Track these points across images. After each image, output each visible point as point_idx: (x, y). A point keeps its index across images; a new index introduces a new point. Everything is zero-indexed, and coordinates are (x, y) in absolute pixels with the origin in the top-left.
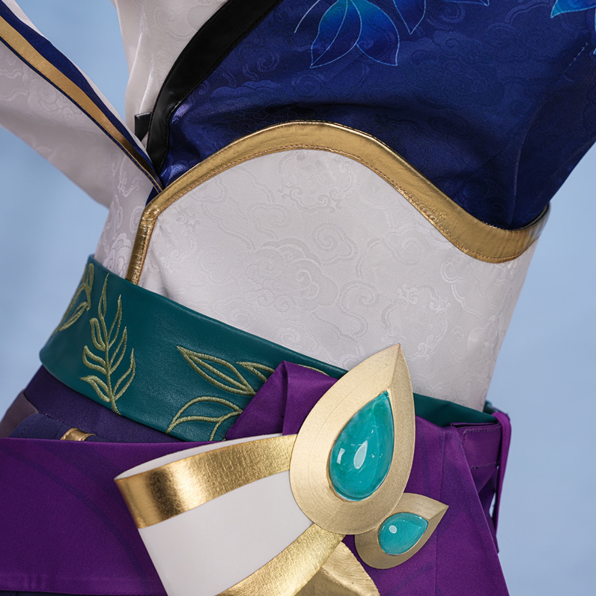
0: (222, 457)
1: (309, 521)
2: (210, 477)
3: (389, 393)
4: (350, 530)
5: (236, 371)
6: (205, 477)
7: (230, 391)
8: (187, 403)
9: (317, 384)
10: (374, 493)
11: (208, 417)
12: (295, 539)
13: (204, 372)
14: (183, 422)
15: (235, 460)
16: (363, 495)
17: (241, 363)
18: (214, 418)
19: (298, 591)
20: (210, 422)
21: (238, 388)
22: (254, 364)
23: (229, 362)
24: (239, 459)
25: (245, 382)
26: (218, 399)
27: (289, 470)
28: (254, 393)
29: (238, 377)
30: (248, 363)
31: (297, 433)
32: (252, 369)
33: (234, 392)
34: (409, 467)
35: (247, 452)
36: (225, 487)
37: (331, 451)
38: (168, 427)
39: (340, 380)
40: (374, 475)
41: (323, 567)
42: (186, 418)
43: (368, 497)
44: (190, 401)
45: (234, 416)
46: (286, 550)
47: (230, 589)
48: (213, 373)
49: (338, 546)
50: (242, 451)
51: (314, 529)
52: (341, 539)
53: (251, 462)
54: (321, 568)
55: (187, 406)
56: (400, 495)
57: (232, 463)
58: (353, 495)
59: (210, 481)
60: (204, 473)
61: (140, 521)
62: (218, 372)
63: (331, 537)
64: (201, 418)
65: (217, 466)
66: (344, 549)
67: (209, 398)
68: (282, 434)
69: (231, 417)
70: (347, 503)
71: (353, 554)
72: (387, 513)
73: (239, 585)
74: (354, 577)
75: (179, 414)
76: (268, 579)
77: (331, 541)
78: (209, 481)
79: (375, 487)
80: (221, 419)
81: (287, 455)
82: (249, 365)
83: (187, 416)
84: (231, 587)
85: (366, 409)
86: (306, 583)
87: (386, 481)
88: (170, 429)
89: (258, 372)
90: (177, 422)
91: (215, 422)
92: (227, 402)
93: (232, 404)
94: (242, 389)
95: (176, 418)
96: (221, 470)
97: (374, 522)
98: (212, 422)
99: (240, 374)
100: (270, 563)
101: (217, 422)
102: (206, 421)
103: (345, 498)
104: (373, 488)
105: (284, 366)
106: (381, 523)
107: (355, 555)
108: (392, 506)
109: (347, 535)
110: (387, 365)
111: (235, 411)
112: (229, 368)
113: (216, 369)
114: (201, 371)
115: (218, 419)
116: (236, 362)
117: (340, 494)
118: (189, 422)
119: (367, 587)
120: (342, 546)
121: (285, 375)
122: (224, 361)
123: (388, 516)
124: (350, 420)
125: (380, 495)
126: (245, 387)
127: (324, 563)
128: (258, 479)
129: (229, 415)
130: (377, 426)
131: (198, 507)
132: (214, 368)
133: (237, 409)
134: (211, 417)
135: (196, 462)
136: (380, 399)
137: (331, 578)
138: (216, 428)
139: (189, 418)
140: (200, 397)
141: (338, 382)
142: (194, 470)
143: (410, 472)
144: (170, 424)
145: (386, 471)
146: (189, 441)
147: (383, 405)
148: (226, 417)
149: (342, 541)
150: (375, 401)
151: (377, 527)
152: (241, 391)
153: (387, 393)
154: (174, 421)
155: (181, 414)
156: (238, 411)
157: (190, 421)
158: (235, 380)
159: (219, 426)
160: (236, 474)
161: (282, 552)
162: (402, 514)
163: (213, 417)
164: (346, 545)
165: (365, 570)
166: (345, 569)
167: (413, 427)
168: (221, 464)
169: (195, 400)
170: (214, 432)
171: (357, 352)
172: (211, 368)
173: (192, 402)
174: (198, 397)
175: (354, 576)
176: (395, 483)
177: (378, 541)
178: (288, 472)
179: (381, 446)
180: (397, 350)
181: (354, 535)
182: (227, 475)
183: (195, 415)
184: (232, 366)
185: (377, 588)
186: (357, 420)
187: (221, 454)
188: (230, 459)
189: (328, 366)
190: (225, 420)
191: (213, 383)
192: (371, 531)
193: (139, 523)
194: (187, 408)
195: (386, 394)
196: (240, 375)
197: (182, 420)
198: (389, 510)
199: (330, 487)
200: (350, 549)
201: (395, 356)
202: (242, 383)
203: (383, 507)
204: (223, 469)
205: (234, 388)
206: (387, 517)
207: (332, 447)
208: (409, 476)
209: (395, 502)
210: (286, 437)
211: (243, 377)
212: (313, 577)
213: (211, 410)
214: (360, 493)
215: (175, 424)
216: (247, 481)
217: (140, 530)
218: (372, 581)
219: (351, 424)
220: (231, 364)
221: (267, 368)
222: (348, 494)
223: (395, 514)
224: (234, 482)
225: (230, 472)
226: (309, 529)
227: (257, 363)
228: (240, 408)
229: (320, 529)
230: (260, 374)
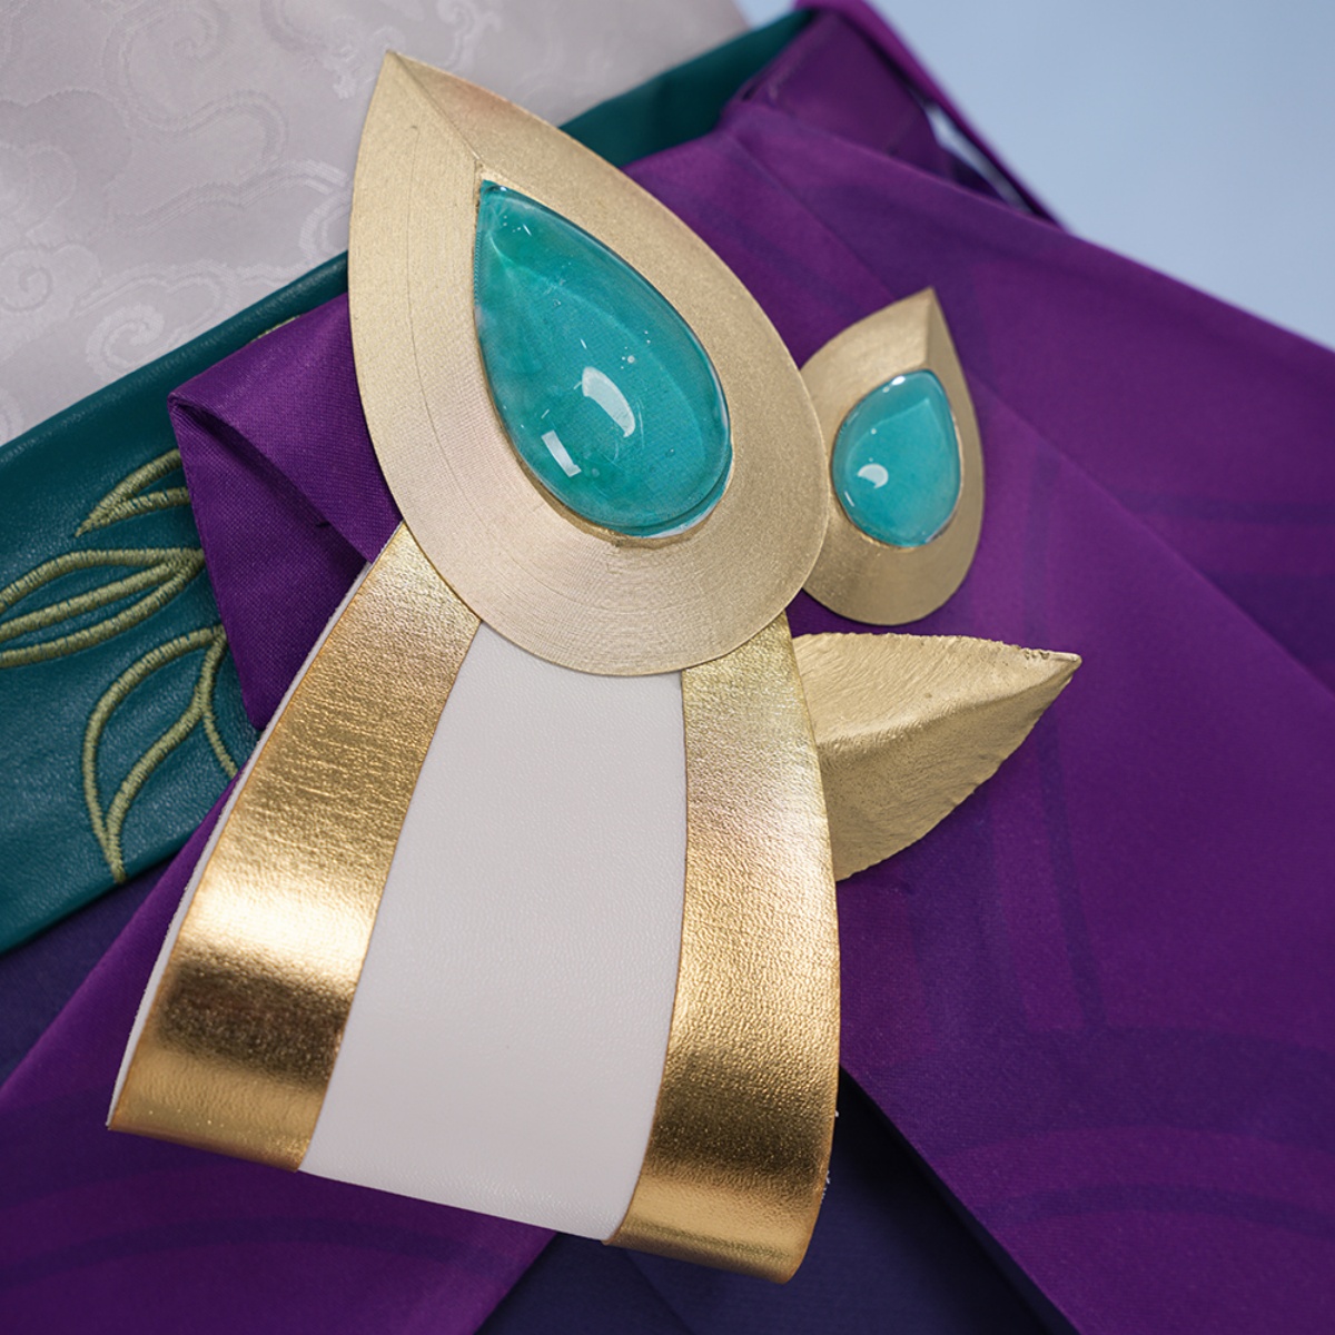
0: (287, 777)
1: (666, 677)
2: (312, 853)
3: (493, 180)
4: (780, 589)
5: (102, 555)
6: (301, 866)
7: (142, 618)
8: (81, 763)
9: (311, 358)
10: (732, 442)
11: (165, 733)
12: (682, 755)
13: (32, 645)
14: (126, 812)
15: (328, 746)
16: (712, 474)
17: (87, 524)
18: (183, 720)
19: (829, 864)
20: (183, 739)
21: (150, 587)
22: (122, 489)
23: (60, 556)
24: (332, 732)
25: (152, 554)
26: (140, 667)
27: (482, 621)
28: (200, 554)
29: (123, 564)
30: (105, 503)
31: (400, 518)
32: (128, 506)
33: (153, 610)
34: (742, 298)
35: (332, 694)
36: (377, 834)
37: (520, 463)
38: (107, 865)
39: (351, 286)
40: (683, 397)
41: (819, 741)
42: (120, 795)
43: (733, 464)
44: (83, 750)
45: (219, 662)
46: (691, 805)
47: (674, 1043)
48: (56, 621)
49: (798, 657)
50: (319, 707)
51: (697, 684)
52: (786, 632)
53: (370, 705)
54: (820, 749)
55: (89, 767)
56: (796, 381)
57: (328, 762)
58: (693, 501)
59: (324, 860)
60: (286, 861)
61: (277, 1148)
62: (64, 606)
63: (757, 657)
64: (153, 754)
65: (300, 809)
66: (818, 645)
67: (115, 689)
68: (368, 564)
69: (216, 669)
70: (701, 535)
71: (852, 635)
72: (817, 456)
73: (681, 1011)
74: (917, 679)
75: (94, 807)
76: (731, 915)
77: (769, 663)
78: (322, 866)
79: (717, 423)
80: (200, 703)
81: (434, 593)
82: (114, 505)
83: (118, 789)
84: (670, 1038)
85: (487, 275)
86: (826, 821)
87: (727, 383)
88: (116, 864)
89: (152, 496)
90: (114, 829)
91: (196, 726)
92: (167, 649)
93: (183, 640)
94: (162, 580)
95: (98, 823)
96: (322, 807)
97: (813, 509)
98: (190, 733)
99: (117, 548)
100: (690, 877)
101: (200, 722)
102: (172, 749)
103: (681, 529)
104: (717, 430)
105: (185, 408)
106: (830, 495)
107: (858, 632)
108: (810, 427)
109: (787, 609)
110: (414, 127)
111: (208, 645)
112: (75, 567)
113: (49, 605)
114: (23, 652)
115: (195, 710)
116: (73, 535)
117: (659, 535)
118: (141, 795)
119: (970, 666)
120: (806, 642)
121: (211, 424)
122: (45, 567)
123: (826, 460)
124: (481, 342)
125: (752, 432)
126: (163, 566)
127: (812, 729)
128: (435, 725)
129: (207, 672)
130: (556, 281)
131: (367, 954)
132: (42, 608)
133: (209, 639)
134: (172, 726)
135: (239, 860)
136: (490, 216)
137: (867, 746)
138: (214, 738)
139: (128, 787)
140: (93, 711)
141: (351, 297)
142: (256, 884)
143: (756, 306)
144: (101, 852)
145: (701, 357)
146: (186, 838)
147: (513, 220)
148: (206, 685)
149: (795, 634)
150: (483, 233)
151: (832, 514)
152: (168, 587)
153: (490, 183)
154: (101, 835)
155: (100, 803)
156: (214, 639)
157: (138, 791)
158: (121, 579)
159: (214, 722)
160: (368, 775)
161: (688, 820)
162: (849, 421)
163: (177, 721)
164: (814, 632)
165: (921, 635)
166: (875, 686)
167: (645, 199)
168: (301, 793)
169: (92, 734)
170: (219, 749)
171: (323, 188)
172: (35, 617)
173: (90, 746)
174: (88, 718)
175: (911, 678)
176: (756, 367)
177: (871, 541)
178: (483, 628)
179: (623, 317)
180: (401, 71)
181: (802, 590)
182: (351, 801)
183: (134, 765)
184: (75, 556)
185: (994, 640)
186: (494, 322)
187: (275, 771)
188: (309, 757)
189: (290, 291)
190: (212, 695)
191: (84, 646)
192: (827, 539)
193: (283, 1154)
194: (96, 773)
195: (492, 188)
196: (120, 554)
197: (117, 811)
198: (815, 444)
199: (618, 544)
200: (832, 630)
201: (411, 88)
202: (146, 566)
203: (791, 453)
204: (323, 799)
205: (141, 599)
206: (827, 463)
207: (514, 451)
208: (765, 317)
209: (804, 408)
210: (384, 556)
211: (132, 548)
212: (825, 789)
213: (153, 710)
214: (701, 479)
215: (114, 841)
216: (414, 761)
217: (306, 1167)
218: (965, 639)
219: (491, 346)
220: (68, 553)
221: (160, 463)
222: (675, 512)
223: (836, 437)
224: (382, 798)
225: (348, 786)
226: (686, 696)
227: (123, 479)
228: (210, 627)
229: (711, 667)
230: (160, 497)
